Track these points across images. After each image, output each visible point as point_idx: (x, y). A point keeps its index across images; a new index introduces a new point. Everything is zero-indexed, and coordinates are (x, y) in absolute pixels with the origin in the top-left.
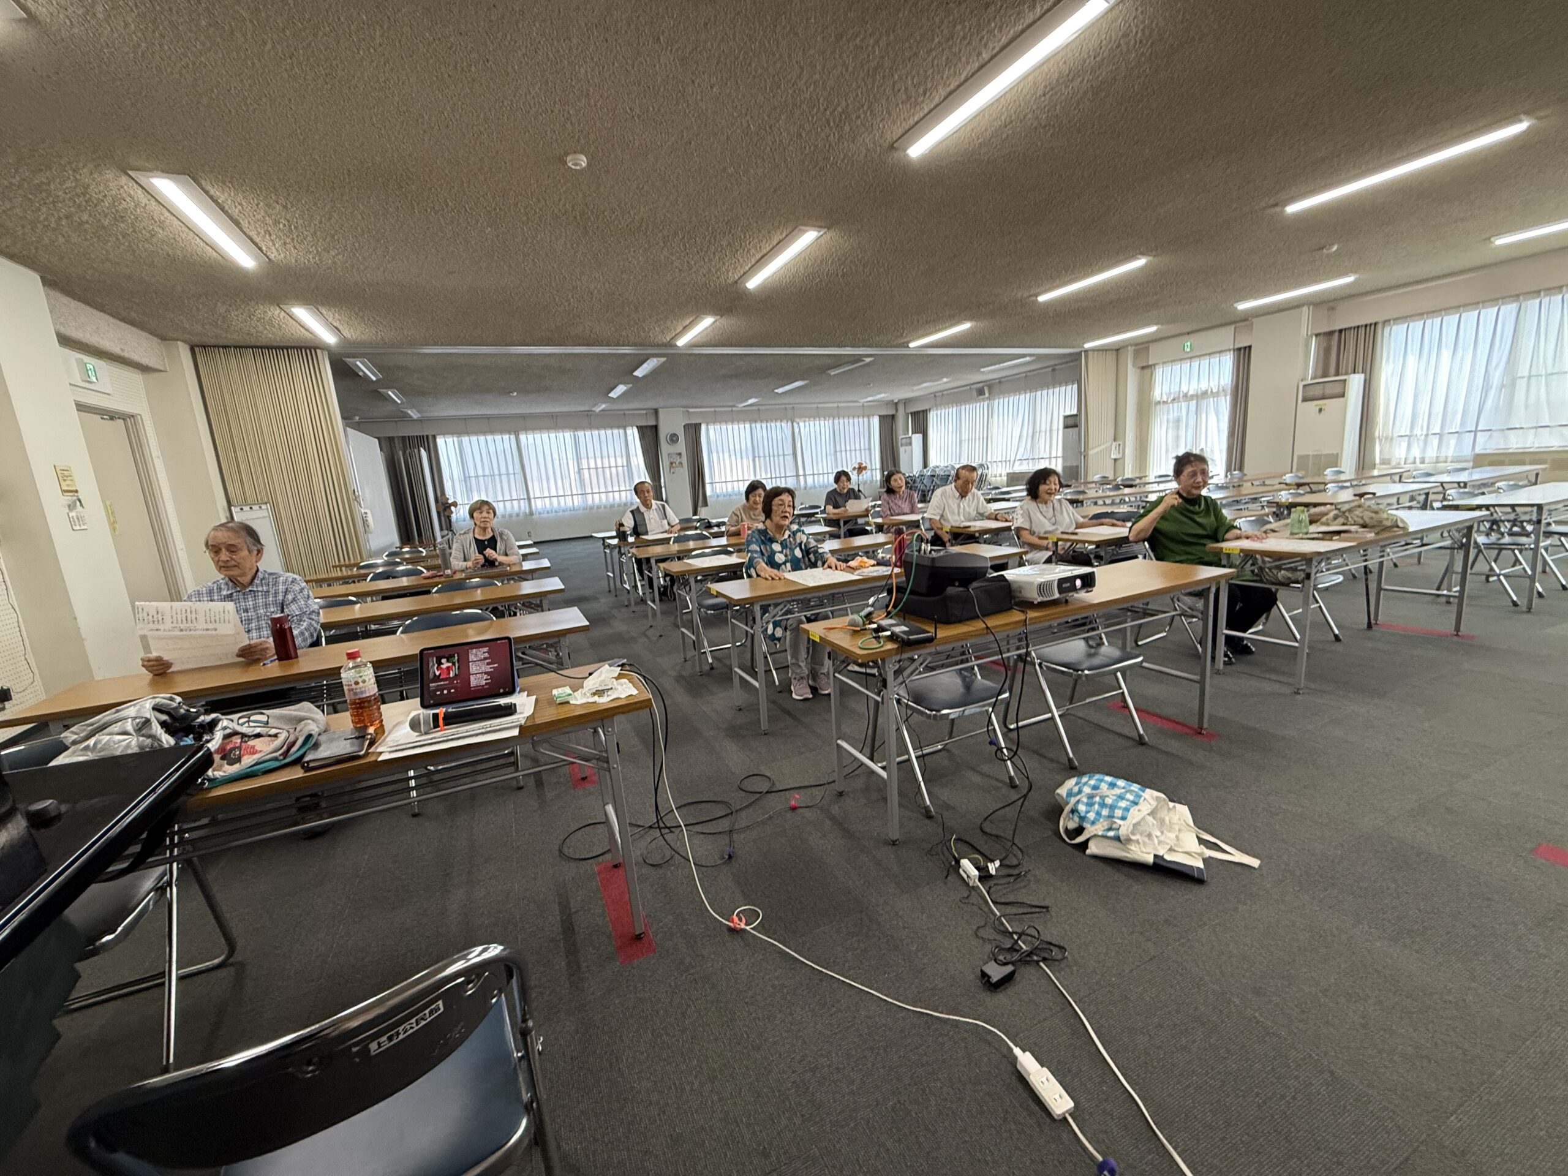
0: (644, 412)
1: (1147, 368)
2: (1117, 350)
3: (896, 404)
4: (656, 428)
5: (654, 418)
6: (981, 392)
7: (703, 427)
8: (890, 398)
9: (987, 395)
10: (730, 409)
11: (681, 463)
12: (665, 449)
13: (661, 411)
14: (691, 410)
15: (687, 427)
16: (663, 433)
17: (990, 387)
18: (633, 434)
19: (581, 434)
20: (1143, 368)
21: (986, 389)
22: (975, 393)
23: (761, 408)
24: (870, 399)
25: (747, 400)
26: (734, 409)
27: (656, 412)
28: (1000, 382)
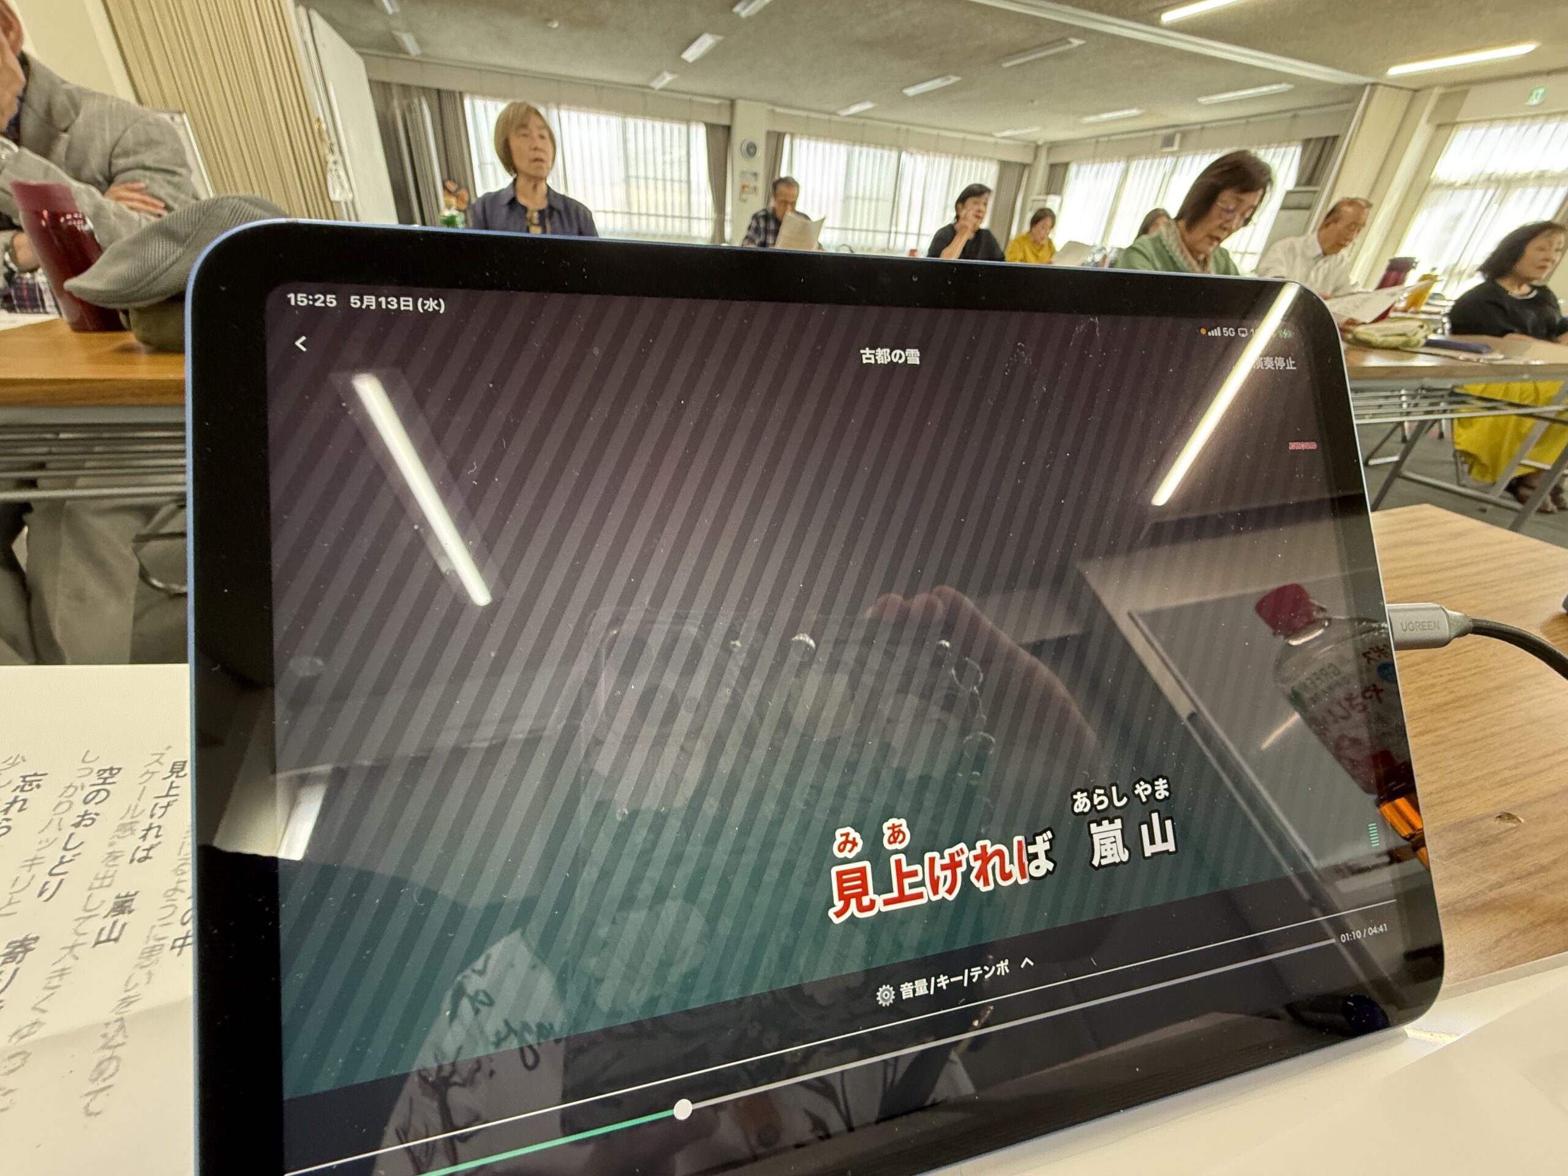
0: (716, 101)
1: (1444, 126)
2: (1415, 90)
3: (1037, 148)
4: (728, 129)
5: (728, 114)
6: (1168, 141)
7: (787, 140)
8: (1032, 138)
9: (1176, 148)
10: (827, 117)
11: (755, 189)
12: (738, 164)
13: (740, 105)
14: (779, 110)
15: (769, 134)
16: (739, 138)
17: (1184, 135)
18: (699, 134)
19: (631, 122)
20: (1439, 126)
21: (1178, 138)
22: (1159, 141)
23: (869, 122)
24: (1007, 133)
25: (848, 107)
26: (834, 118)
27: (732, 104)
28: (1203, 129)
